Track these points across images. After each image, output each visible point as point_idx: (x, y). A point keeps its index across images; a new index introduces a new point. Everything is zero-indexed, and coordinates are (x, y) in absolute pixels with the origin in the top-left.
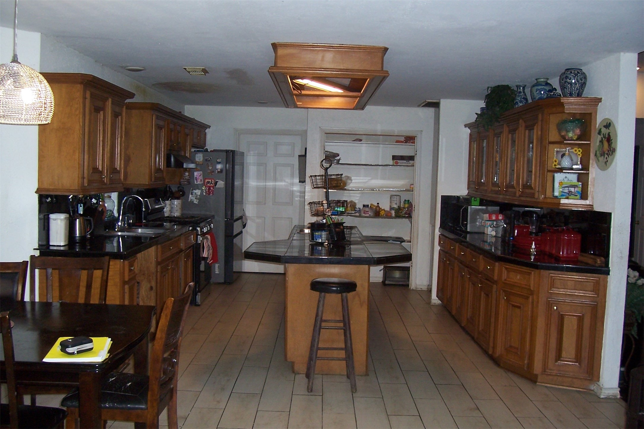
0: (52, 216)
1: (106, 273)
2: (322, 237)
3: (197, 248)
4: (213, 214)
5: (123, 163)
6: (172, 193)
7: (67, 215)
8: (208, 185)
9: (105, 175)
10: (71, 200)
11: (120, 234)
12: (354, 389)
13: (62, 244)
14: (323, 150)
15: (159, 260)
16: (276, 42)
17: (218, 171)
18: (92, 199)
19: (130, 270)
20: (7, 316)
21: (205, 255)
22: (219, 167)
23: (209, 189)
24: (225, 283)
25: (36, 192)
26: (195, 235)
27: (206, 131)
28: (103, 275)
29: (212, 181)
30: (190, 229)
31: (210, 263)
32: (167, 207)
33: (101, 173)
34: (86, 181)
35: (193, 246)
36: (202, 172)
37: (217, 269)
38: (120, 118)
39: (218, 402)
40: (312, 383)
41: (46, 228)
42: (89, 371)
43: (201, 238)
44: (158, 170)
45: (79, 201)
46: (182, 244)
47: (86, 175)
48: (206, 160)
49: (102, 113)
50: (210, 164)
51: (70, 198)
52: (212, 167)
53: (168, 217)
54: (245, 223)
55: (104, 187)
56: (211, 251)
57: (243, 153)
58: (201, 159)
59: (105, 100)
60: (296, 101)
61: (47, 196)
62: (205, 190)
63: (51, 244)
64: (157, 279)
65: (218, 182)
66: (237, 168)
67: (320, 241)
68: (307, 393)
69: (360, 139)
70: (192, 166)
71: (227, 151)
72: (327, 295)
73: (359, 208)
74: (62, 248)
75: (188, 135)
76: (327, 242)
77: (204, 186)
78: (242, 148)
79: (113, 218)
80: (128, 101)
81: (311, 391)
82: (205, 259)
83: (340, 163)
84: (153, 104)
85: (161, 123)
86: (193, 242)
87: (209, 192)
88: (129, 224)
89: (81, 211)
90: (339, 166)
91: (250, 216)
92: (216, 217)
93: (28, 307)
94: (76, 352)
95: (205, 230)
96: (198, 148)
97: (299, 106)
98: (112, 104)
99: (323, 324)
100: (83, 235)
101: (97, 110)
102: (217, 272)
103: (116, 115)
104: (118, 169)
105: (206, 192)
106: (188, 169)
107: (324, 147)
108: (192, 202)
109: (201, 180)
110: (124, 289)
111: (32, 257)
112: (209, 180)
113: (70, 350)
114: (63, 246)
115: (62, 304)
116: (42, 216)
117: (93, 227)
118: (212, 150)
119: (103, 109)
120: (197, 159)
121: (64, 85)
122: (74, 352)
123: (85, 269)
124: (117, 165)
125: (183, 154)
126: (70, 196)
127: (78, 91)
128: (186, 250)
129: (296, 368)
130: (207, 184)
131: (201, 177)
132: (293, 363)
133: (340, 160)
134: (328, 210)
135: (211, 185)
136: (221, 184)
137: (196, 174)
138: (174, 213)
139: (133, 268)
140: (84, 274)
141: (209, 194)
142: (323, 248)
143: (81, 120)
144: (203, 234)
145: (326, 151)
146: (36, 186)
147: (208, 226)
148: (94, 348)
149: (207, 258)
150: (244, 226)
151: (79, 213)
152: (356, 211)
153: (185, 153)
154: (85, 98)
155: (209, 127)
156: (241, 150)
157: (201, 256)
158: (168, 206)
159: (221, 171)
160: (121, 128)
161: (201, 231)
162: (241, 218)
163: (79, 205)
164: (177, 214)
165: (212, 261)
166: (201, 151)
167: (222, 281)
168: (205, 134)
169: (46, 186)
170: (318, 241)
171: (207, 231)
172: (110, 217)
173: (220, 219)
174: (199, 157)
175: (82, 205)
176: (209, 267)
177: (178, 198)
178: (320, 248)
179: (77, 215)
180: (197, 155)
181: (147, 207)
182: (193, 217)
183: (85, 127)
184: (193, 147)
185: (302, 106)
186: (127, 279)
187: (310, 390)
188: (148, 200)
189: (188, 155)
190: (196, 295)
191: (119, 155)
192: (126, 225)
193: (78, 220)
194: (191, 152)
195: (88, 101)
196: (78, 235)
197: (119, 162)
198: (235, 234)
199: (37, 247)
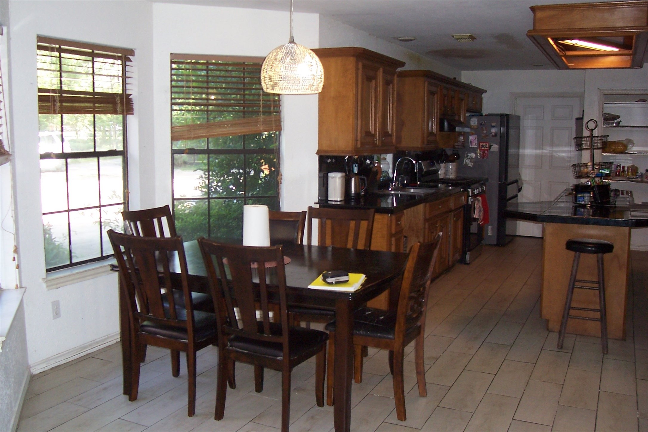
0: (331, 175)
1: (371, 224)
2: (586, 199)
3: (468, 209)
4: (486, 177)
5: (395, 127)
6: (447, 156)
7: (344, 174)
8: (483, 148)
9: (377, 138)
10: (347, 161)
11: (393, 192)
12: (605, 350)
13: (339, 199)
14: (601, 112)
15: (427, 217)
16: (533, 5)
17: (492, 135)
18: (366, 160)
19: (397, 225)
20: (280, 248)
21: (476, 216)
22: (493, 130)
23: (484, 152)
24: (497, 245)
25: (317, 153)
26: (466, 197)
27: (482, 96)
28: (368, 225)
29: (486, 145)
30: (462, 190)
31: (481, 224)
32: (442, 170)
33: (374, 136)
34: (359, 143)
35: (463, 206)
36: (476, 136)
37: (490, 231)
38: (391, 85)
39: (470, 349)
40: (563, 341)
41: (325, 185)
42: (343, 298)
43: (472, 199)
44: (431, 134)
45: (355, 162)
46: (451, 204)
47: (359, 138)
48: (481, 124)
49: (374, 81)
50: (484, 128)
51: (346, 158)
52: (487, 131)
53: (442, 179)
54: (520, 187)
55: (377, 149)
56: (482, 213)
57: (519, 117)
58: (476, 124)
59: (376, 70)
60: (566, 62)
61: (328, 157)
62: (480, 154)
63: (329, 199)
64: (424, 234)
65: (492, 145)
66: (512, 132)
67: (583, 203)
68: (556, 349)
69: (644, 100)
70: (467, 130)
71: (501, 115)
72: (582, 255)
73: (641, 173)
74: (338, 203)
75: (462, 100)
76: (590, 204)
77: (479, 150)
78: (519, 112)
79: (388, 178)
80: (399, 69)
81: (562, 348)
82: (475, 220)
83: (620, 125)
84: (423, 71)
85: (433, 89)
86: (464, 202)
87: (483, 156)
88: (403, 184)
89: (356, 170)
90: (619, 128)
91: (527, 179)
92: (490, 180)
93: (306, 249)
94: (334, 283)
95: (476, 192)
96: (473, 112)
97: (570, 67)
98: (384, 72)
99: (577, 284)
100: (358, 192)
101: (369, 79)
102: (490, 234)
103: (387, 83)
104: (390, 132)
105: (480, 156)
106: (463, 133)
107: (603, 109)
108: (466, 165)
109: (476, 144)
110: (391, 241)
111: (310, 208)
112: (483, 144)
113: (329, 280)
114: (339, 201)
115: (333, 248)
116: (322, 174)
117: (366, 185)
118: (487, 114)
119: (375, 78)
120: (472, 124)
121: (340, 59)
122: (332, 283)
123: (353, 220)
124: (389, 129)
125: (457, 118)
126: (346, 156)
127: (351, 62)
128: (456, 210)
129: (550, 326)
130: (481, 148)
131: (476, 141)
132: (548, 321)
133: (621, 123)
134: (592, 172)
135: (486, 148)
136: (495, 147)
137: (471, 138)
138: (450, 176)
139: (400, 223)
140: (353, 224)
141: (483, 158)
142: (586, 210)
143: (354, 89)
144: (474, 196)
145: (604, 113)
146: (316, 148)
147: (480, 189)
148: (349, 281)
149: (478, 219)
150: (520, 190)
151: (354, 172)
152: (637, 175)
153: (459, 116)
154: (357, 69)
155: (486, 91)
156: (517, 114)
157: (472, 217)
158: (442, 168)
159: (496, 135)
160: (393, 94)
161: (473, 193)
162: (516, 181)
163: (354, 165)
164: (452, 176)
165: (482, 222)
166: (476, 115)
167: (495, 242)
168: (481, 99)
169: (325, 148)
170: (580, 203)
171: (478, 192)
172: (385, 177)
173: (494, 182)
174: (474, 122)
175: (357, 165)
176: (481, 229)
177: (452, 161)
178: (583, 209)
179: (352, 174)
180: (472, 120)
181: (420, 169)
182: (464, 179)
183: (358, 94)
184: (468, 111)
185: (574, 67)
186: (393, 231)
187: (561, 346)
188: (422, 163)
189: (462, 120)
190: (466, 254)
191: (391, 119)
192: (400, 185)
193: (353, 178)
194: (465, 117)
195: (360, 72)
196: (353, 192)
197: (391, 126)
198: (508, 197)
199: (317, 201)
